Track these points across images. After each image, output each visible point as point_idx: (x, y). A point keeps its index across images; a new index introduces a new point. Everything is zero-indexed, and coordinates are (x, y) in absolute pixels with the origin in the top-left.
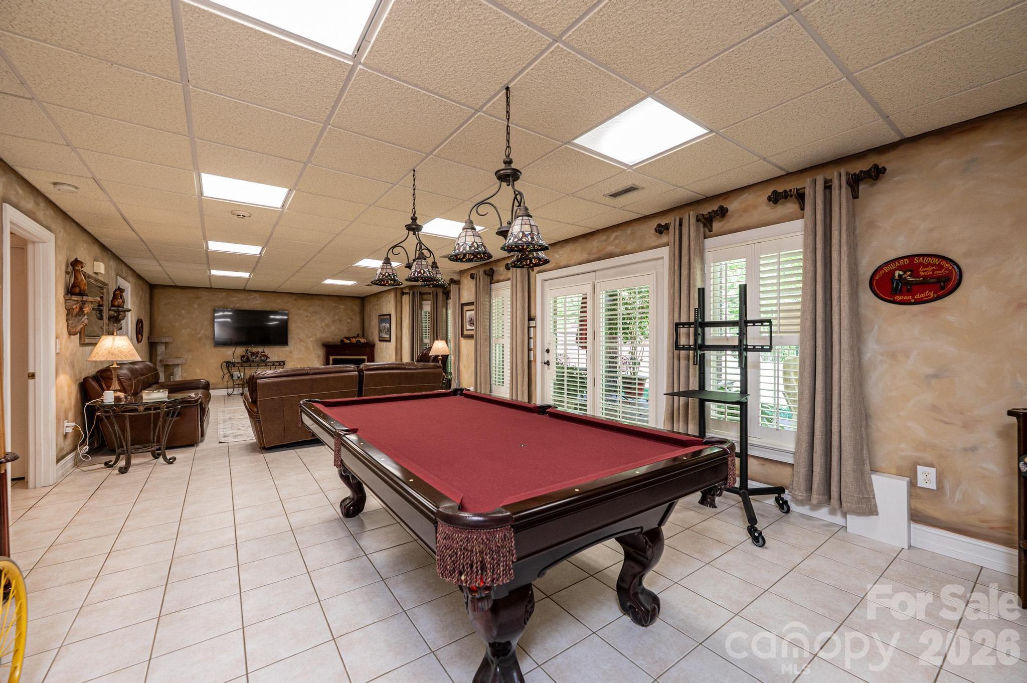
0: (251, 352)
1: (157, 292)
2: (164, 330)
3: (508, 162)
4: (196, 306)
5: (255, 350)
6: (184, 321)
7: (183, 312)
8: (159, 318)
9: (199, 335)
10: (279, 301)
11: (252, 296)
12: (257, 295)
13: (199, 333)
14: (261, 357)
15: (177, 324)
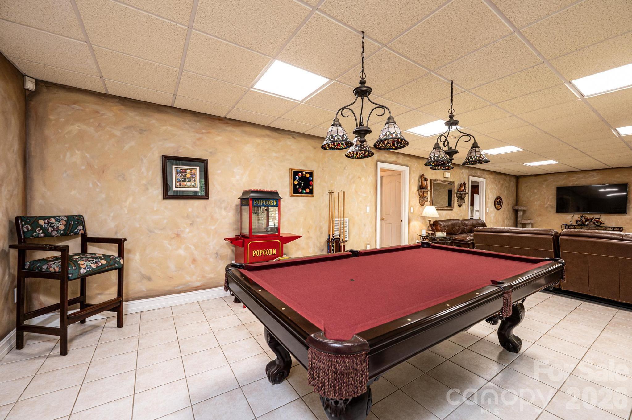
0: (585, 218)
1: (521, 180)
2: (524, 202)
3: (362, 82)
4: (544, 186)
5: (589, 216)
6: (536, 197)
7: (536, 190)
8: (521, 195)
9: (546, 206)
10: (618, 175)
11: (590, 175)
12: (595, 173)
13: (546, 204)
14: (594, 223)
15: (532, 199)
